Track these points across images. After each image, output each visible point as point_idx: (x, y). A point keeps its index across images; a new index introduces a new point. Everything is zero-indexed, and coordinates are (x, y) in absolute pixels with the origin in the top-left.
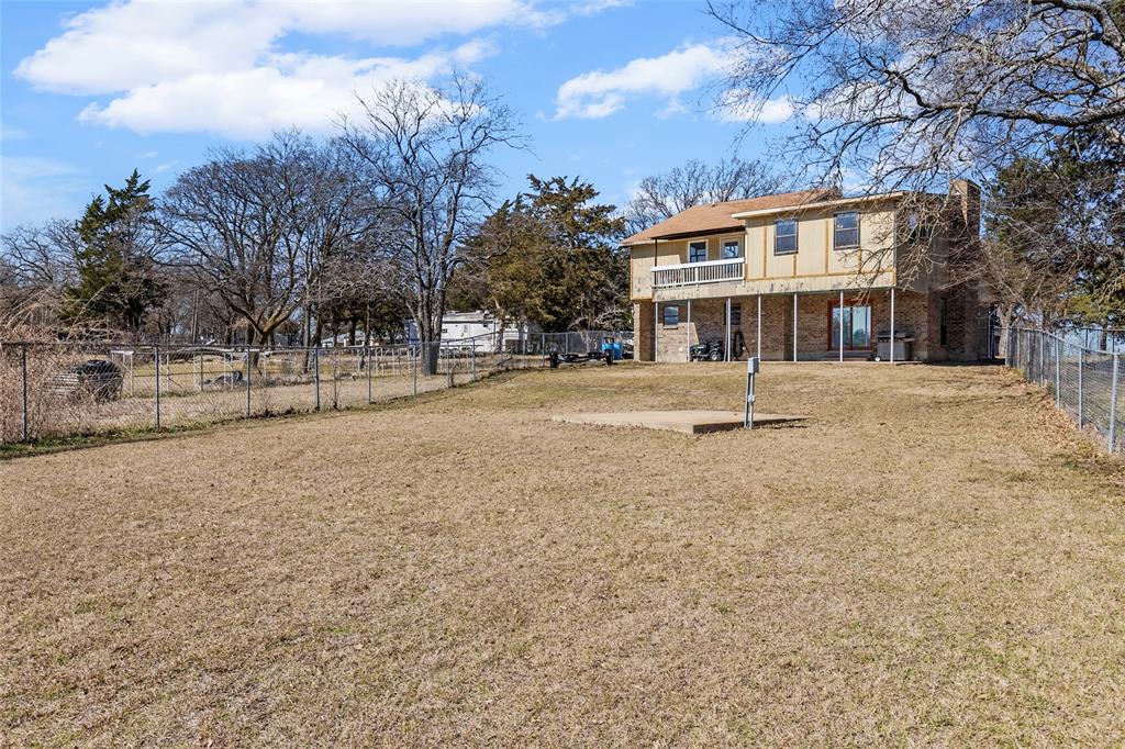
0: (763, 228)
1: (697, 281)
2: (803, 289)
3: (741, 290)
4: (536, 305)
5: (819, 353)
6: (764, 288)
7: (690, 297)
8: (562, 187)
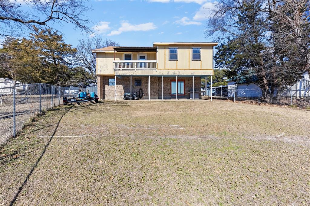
0: (164, 50)
1: (135, 68)
2: (180, 74)
3: (155, 73)
4: (37, 76)
5: (168, 97)
6: (165, 73)
7: (132, 74)
8: (50, 33)
